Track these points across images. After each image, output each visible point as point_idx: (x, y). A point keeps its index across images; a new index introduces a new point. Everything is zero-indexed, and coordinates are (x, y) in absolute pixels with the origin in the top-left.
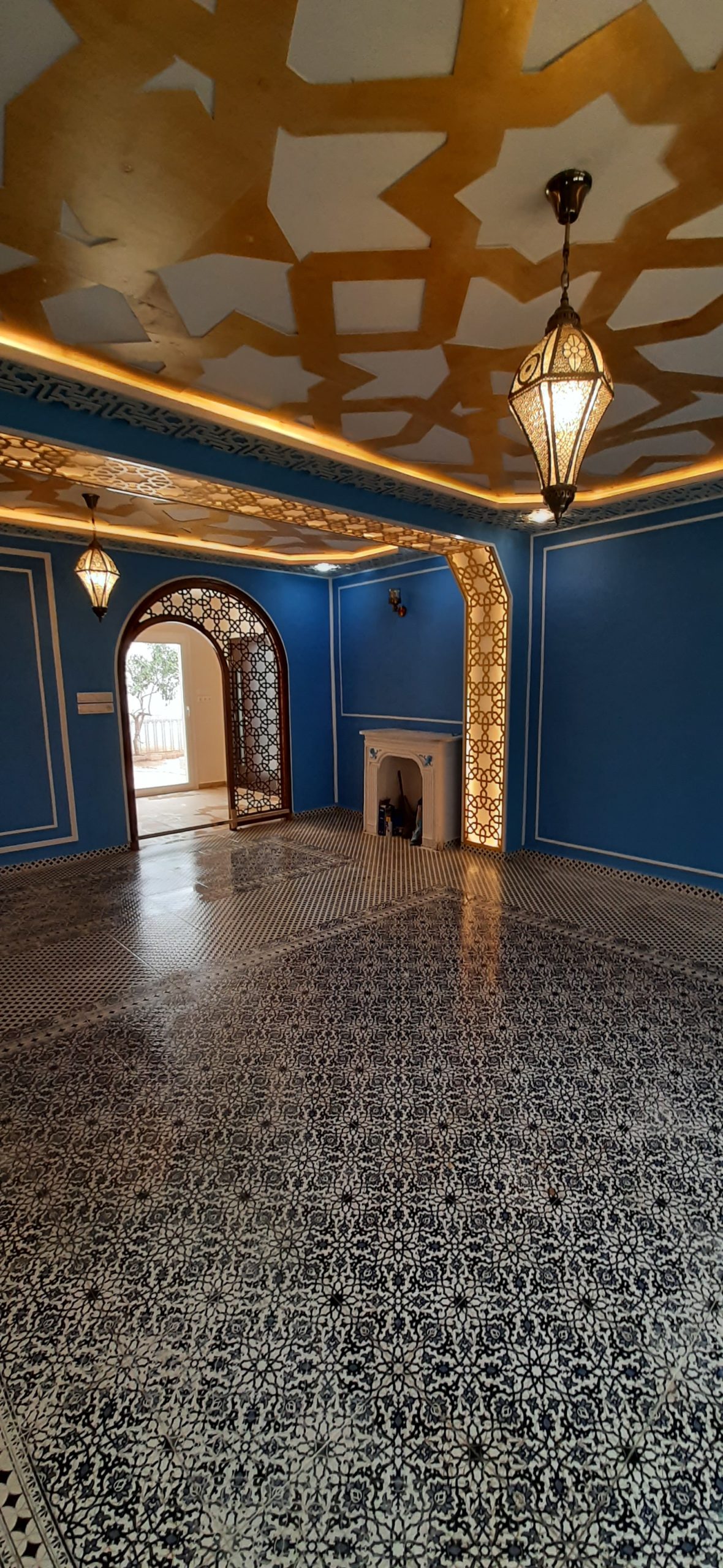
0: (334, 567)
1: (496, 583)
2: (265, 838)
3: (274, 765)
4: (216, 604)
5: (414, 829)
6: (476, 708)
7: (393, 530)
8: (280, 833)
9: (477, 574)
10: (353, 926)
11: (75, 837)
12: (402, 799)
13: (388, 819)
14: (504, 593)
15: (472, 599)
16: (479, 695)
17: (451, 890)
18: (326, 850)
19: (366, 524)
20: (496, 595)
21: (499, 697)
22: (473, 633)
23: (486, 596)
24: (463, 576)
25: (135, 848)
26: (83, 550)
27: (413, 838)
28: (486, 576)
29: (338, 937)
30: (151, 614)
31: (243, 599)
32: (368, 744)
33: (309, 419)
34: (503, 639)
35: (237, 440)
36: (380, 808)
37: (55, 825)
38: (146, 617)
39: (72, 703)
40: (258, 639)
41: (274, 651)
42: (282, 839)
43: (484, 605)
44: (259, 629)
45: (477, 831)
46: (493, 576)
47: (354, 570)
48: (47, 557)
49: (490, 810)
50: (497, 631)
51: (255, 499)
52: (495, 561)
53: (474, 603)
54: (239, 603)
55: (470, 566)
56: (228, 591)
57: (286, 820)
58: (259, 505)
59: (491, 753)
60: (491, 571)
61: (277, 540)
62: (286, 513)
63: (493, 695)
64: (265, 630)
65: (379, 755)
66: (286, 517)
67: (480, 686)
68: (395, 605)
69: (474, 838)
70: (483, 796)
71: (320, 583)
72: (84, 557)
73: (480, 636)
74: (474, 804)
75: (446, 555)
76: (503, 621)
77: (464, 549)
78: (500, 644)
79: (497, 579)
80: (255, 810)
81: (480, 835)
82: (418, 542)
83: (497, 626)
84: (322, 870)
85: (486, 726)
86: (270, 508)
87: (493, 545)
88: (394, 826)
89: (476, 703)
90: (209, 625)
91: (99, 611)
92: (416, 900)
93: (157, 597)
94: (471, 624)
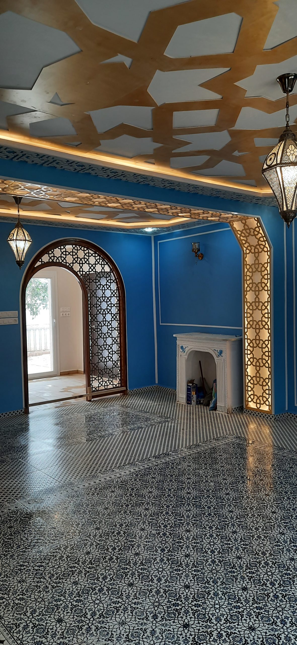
0: (154, 229)
1: (262, 239)
5: (211, 400)
6: (251, 319)
9: (249, 234)
12: (203, 379)
13: (193, 393)
14: (267, 245)
15: (247, 248)
16: (253, 310)
17: (239, 438)
19: (181, 209)
20: (262, 247)
21: (266, 311)
22: (248, 270)
23: (255, 248)
24: (241, 235)
25: (27, 412)
27: (211, 406)
28: (255, 235)
29: (167, 463)
30: (42, 262)
32: (179, 343)
33: (153, 161)
34: (267, 274)
36: (188, 386)
38: (39, 263)
41: (117, 283)
42: (123, 406)
43: (255, 253)
44: (107, 269)
45: (255, 400)
46: (260, 235)
47: (169, 230)
49: (263, 386)
50: (263, 269)
52: (261, 226)
53: (248, 251)
54: (95, 253)
55: (245, 229)
56: (89, 246)
59: (262, 348)
60: (259, 232)
63: (262, 310)
65: (186, 350)
67: (253, 304)
68: (196, 253)
69: (252, 405)
72: (13, 232)
73: (252, 272)
74: (252, 381)
75: (229, 223)
76: (267, 263)
77: (240, 220)
78: (266, 277)
79: (262, 237)
80: (103, 388)
81: (256, 403)
82: (212, 217)
83: (263, 266)
84: (152, 425)
85: (258, 330)
86: (126, 204)
87: (259, 217)
88: (198, 397)
89: (251, 315)
91: (20, 263)
92: (214, 444)
93: (45, 251)
94: (247, 265)
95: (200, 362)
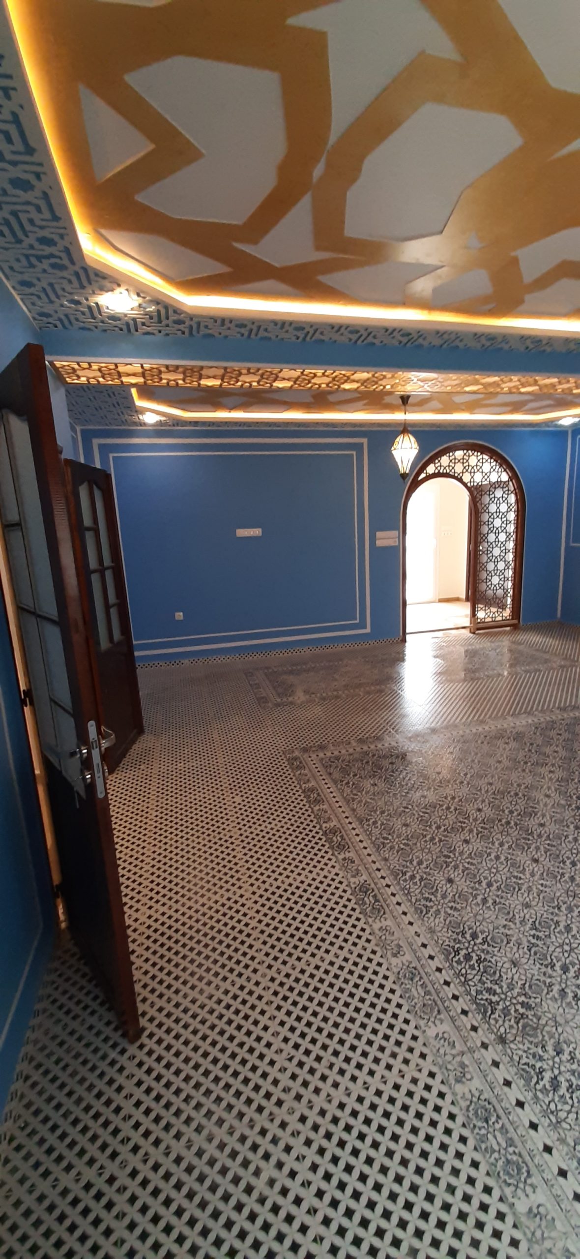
2: (498, 641)
8: (510, 638)
11: (368, 630)
25: (404, 640)
26: (396, 435)
37: (358, 621)
38: (423, 476)
39: (373, 539)
44: (505, 477)
48: (365, 441)
54: (491, 458)
56: (482, 449)
57: (515, 629)
61: (532, 405)
64: (509, 477)
71: (560, 433)
72: (397, 440)
80: (490, 620)
84: (553, 669)
90: (466, 478)
91: (404, 476)
93: (431, 460)
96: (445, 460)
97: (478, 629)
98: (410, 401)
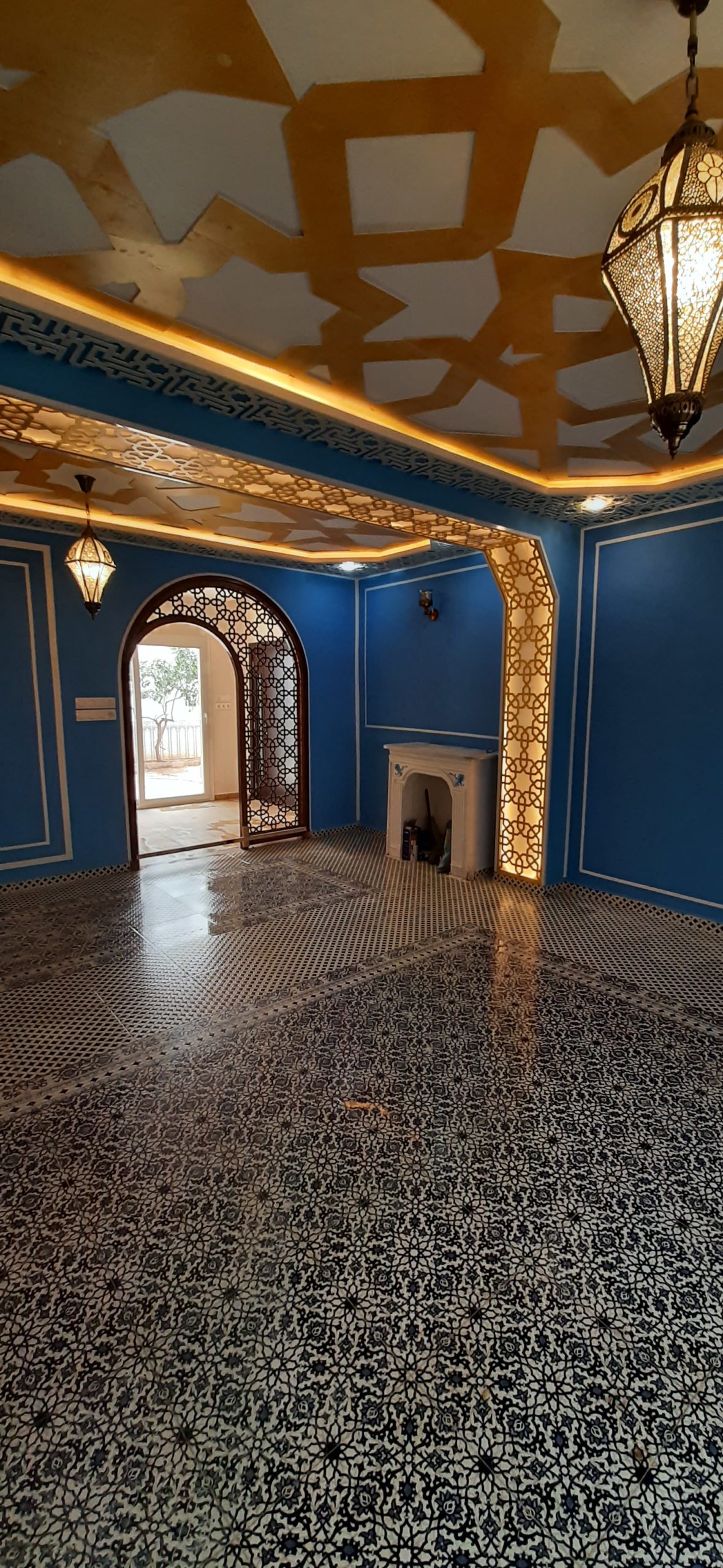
0: (359, 566)
1: (540, 582)
2: (278, 859)
3: (291, 779)
4: (231, 603)
5: (442, 854)
6: (514, 723)
7: (425, 517)
8: (294, 854)
9: (519, 572)
10: (368, 976)
11: (69, 855)
12: (430, 819)
13: (413, 843)
14: (549, 594)
15: (513, 599)
16: (518, 708)
17: (484, 932)
18: (346, 877)
19: (393, 509)
20: (540, 596)
21: (541, 710)
22: (513, 638)
23: (528, 597)
24: (503, 574)
25: (135, 867)
26: (75, 540)
27: (441, 865)
28: (529, 574)
29: (349, 992)
30: (160, 613)
31: (263, 600)
32: (393, 759)
33: (323, 370)
34: (547, 646)
35: (238, 398)
36: (405, 830)
37: (47, 842)
38: (154, 616)
39: (69, 709)
40: (277, 644)
41: (294, 656)
42: (296, 860)
43: (526, 607)
44: (278, 632)
45: (513, 861)
46: (537, 574)
47: (382, 570)
48: (46, 549)
49: (528, 837)
50: (540, 636)
51: (262, 476)
52: (541, 556)
53: (514, 604)
54: (258, 604)
55: (512, 563)
56: (245, 590)
57: (303, 839)
58: (267, 483)
59: (531, 774)
60: (536, 569)
61: (297, 534)
62: (301, 494)
63: (534, 708)
64: (284, 633)
65: (404, 772)
66: (300, 500)
67: (520, 698)
68: (426, 608)
69: (509, 868)
70: (521, 820)
71: (346, 584)
72: (75, 546)
73: (520, 642)
74: (510, 829)
75: (484, 550)
76: (548, 625)
77: (505, 544)
78: (544, 650)
79: (542, 577)
80: (269, 828)
81: (516, 865)
82: (453, 533)
83: (540, 630)
84: (337, 901)
85: (525, 743)
86: (281, 487)
87: (538, 538)
88: (419, 850)
89: (515, 717)
90: (223, 627)
91: (91, 607)
92: (441, 945)
93: (167, 595)
94: (511, 628)
95: (426, 791)
96: (188, 596)
97: (252, 842)
98: (95, 488)
